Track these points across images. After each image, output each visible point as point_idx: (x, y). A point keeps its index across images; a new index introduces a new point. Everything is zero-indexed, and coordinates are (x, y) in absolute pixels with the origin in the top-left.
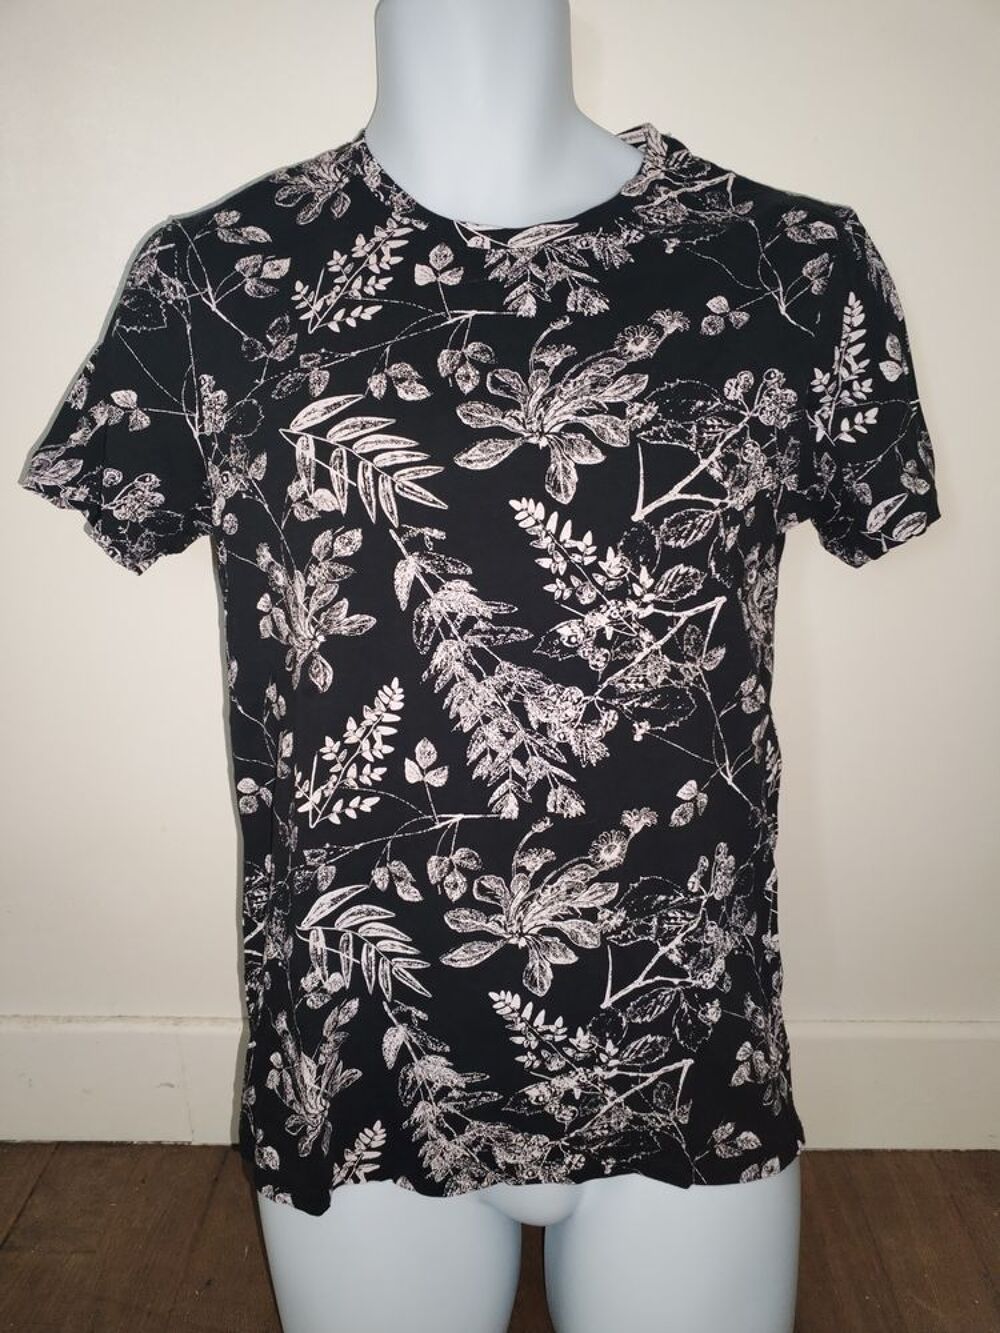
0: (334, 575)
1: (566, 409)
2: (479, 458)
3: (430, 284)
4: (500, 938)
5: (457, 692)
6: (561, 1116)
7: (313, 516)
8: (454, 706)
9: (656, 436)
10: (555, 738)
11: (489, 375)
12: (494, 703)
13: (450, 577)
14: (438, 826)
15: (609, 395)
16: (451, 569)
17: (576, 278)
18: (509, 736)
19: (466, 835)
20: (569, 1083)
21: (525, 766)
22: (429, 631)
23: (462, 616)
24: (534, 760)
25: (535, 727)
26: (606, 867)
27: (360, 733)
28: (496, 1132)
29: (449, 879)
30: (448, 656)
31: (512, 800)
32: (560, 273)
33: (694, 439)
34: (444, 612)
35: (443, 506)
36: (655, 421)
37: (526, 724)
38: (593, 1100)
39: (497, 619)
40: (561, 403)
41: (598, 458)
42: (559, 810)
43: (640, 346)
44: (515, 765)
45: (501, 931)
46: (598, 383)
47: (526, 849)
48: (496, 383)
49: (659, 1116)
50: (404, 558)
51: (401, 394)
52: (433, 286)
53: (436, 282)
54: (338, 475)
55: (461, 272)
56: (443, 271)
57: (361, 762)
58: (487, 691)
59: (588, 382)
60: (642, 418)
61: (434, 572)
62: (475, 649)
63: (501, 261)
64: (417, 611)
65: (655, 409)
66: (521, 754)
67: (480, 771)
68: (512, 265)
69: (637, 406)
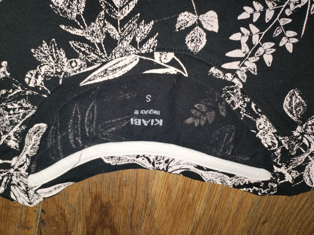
3: (204, 13)
17: (79, 28)
32: (93, 32)
52: (202, 11)
53: (199, 15)
55: (178, 26)
56: (193, 26)
63: (144, 42)
68: (134, 38)
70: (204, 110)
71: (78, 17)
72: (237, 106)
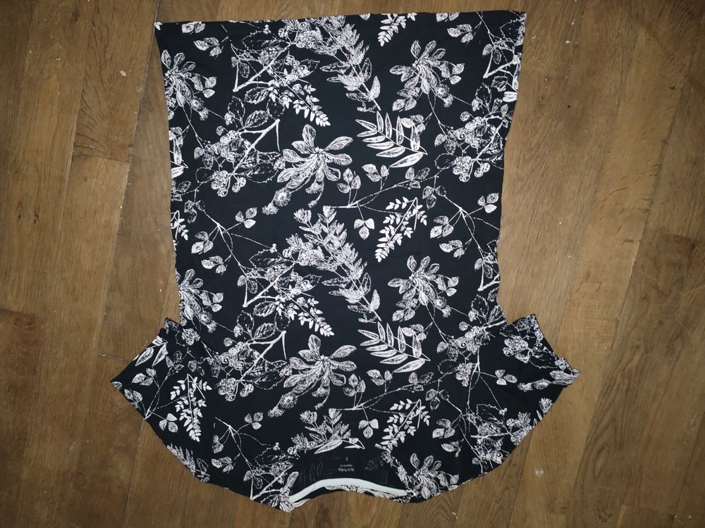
0: (404, 303)
1: (314, 370)
2: (347, 350)
4: (328, 152)
5: (353, 259)
6: (292, 59)
7: (414, 326)
8: (353, 254)
9: (279, 363)
10: (310, 244)
11: (345, 383)
12: (337, 255)
13: (357, 304)
14: (357, 202)
15: (299, 377)
16: (356, 307)
17: (314, 428)
18: (330, 242)
19: (345, 199)
20: (291, 77)
21: (322, 230)
22: (364, 283)
23: (351, 289)
24: (318, 232)
25: (319, 247)
26: (283, 189)
27: (395, 238)
28: (322, 49)
29: (351, 179)
30: (356, 273)
31: (326, 214)
32: (320, 429)
33: (266, 365)
34: (359, 290)
35: (360, 331)
36: (280, 369)
37: (323, 248)
38: (278, 68)
39: (337, 288)
40: (317, 373)
41: (301, 353)
42: (306, 212)
43: (287, 399)
44: (326, 230)
45: (327, 155)
46: (303, 382)
47: (319, 193)
48: (342, 379)
49: (245, 59)
50: (375, 310)
51: (378, 372)
54: (402, 341)
55: (359, 426)
57: (395, 225)
58: (340, 260)
59: (307, 381)
60: (285, 370)
61: (363, 306)
62: (346, 276)
63: (344, 434)
64: (369, 290)
65: (280, 374)
66: (324, 235)
67: (341, 226)
68: (340, 432)
69: (288, 374)
70: (373, 463)
71: (314, 423)
72: (389, 461)
